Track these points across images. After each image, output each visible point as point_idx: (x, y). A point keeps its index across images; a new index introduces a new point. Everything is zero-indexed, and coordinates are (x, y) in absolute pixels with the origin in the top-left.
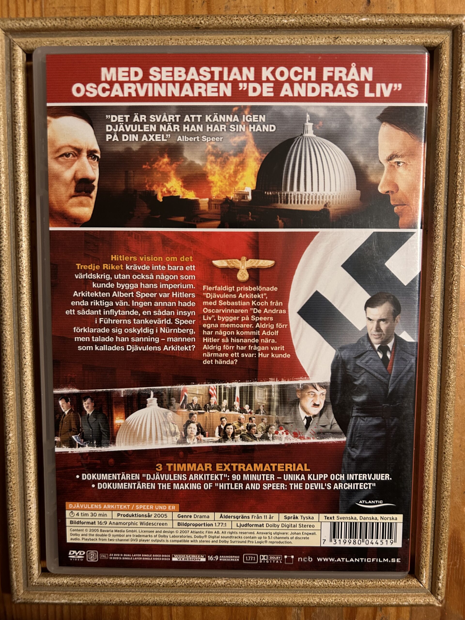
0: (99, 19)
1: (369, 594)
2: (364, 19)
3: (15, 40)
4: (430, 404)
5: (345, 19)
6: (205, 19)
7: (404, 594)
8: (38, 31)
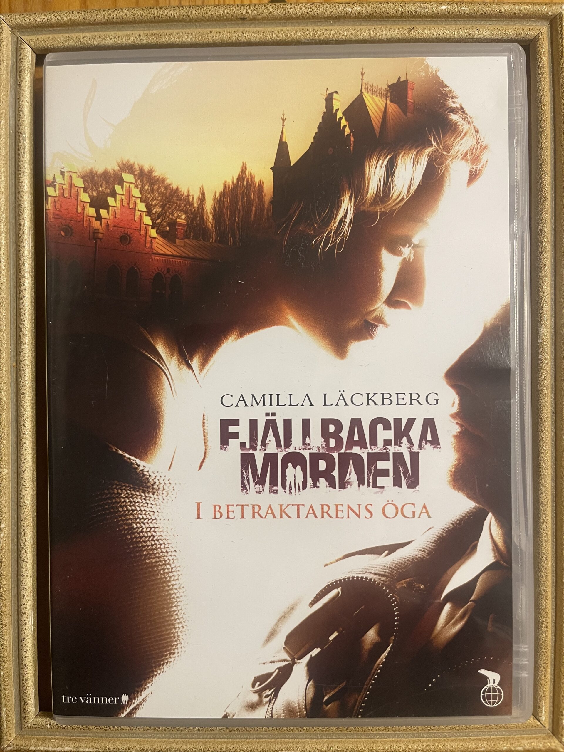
0: (124, 10)
1: (472, 738)
2: (444, 7)
3: (23, 37)
4: (543, 480)
5: (421, 7)
6: (252, 8)
7: (516, 736)
8: (51, 27)
